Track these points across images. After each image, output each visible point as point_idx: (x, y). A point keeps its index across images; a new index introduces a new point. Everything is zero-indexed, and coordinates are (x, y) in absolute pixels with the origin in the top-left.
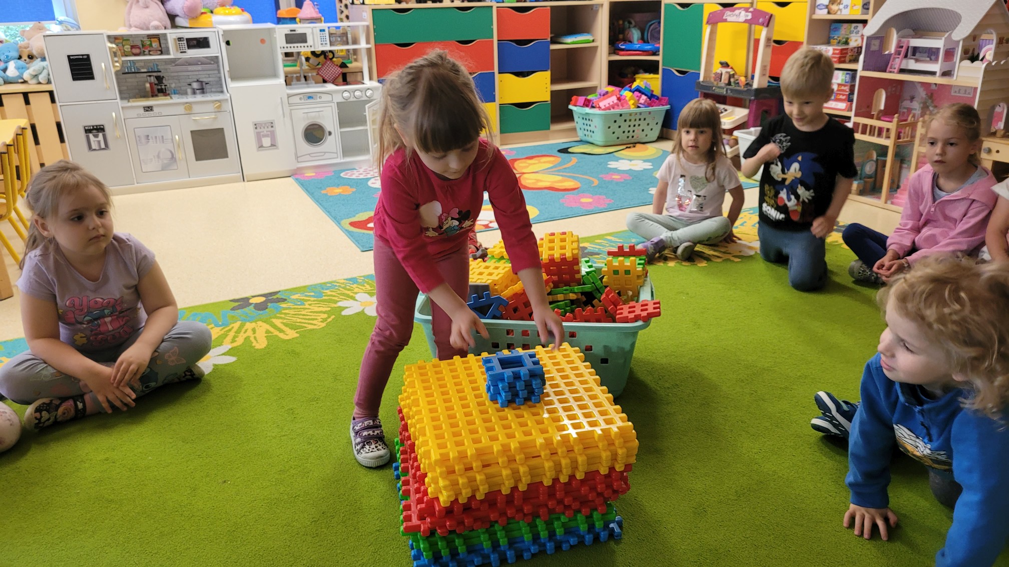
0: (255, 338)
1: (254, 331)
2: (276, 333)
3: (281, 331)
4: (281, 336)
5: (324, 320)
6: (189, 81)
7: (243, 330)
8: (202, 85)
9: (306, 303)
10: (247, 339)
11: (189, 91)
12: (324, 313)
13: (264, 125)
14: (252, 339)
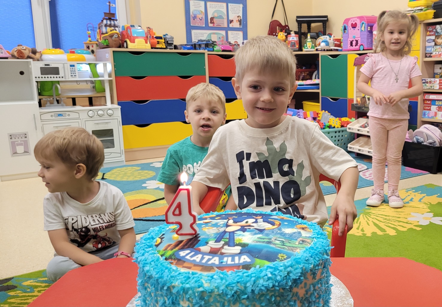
13: (18, 136)
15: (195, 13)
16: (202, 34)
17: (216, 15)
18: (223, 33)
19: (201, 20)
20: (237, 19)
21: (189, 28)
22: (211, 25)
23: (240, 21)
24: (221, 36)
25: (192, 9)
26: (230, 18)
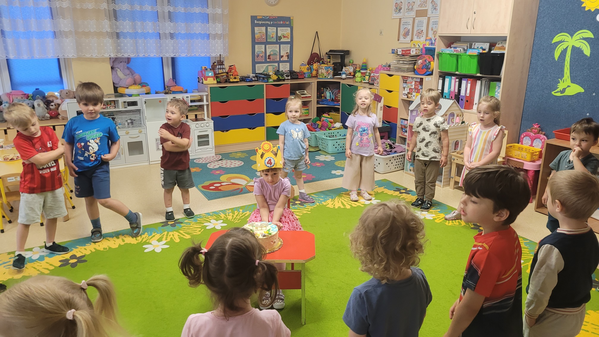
0: (174, 238)
1: (173, 235)
2: (182, 236)
3: (184, 235)
4: (184, 237)
5: (200, 231)
6: (126, 119)
7: (169, 235)
8: (132, 121)
9: (191, 224)
10: (171, 238)
11: (126, 124)
12: (199, 228)
14: (173, 238)
15: (258, 53)
16: (262, 67)
17: (272, 53)
18: (276, 64)
19: (262, 57)
20: (286, 55)
21: (254, 63)
22: (268, 60)
23: (288, 56)
24: (274, 67)
25: (256, 50)
26: (282, 54)
